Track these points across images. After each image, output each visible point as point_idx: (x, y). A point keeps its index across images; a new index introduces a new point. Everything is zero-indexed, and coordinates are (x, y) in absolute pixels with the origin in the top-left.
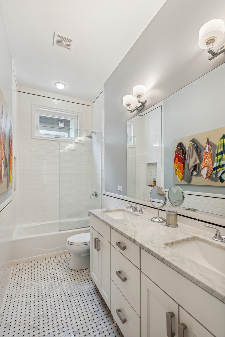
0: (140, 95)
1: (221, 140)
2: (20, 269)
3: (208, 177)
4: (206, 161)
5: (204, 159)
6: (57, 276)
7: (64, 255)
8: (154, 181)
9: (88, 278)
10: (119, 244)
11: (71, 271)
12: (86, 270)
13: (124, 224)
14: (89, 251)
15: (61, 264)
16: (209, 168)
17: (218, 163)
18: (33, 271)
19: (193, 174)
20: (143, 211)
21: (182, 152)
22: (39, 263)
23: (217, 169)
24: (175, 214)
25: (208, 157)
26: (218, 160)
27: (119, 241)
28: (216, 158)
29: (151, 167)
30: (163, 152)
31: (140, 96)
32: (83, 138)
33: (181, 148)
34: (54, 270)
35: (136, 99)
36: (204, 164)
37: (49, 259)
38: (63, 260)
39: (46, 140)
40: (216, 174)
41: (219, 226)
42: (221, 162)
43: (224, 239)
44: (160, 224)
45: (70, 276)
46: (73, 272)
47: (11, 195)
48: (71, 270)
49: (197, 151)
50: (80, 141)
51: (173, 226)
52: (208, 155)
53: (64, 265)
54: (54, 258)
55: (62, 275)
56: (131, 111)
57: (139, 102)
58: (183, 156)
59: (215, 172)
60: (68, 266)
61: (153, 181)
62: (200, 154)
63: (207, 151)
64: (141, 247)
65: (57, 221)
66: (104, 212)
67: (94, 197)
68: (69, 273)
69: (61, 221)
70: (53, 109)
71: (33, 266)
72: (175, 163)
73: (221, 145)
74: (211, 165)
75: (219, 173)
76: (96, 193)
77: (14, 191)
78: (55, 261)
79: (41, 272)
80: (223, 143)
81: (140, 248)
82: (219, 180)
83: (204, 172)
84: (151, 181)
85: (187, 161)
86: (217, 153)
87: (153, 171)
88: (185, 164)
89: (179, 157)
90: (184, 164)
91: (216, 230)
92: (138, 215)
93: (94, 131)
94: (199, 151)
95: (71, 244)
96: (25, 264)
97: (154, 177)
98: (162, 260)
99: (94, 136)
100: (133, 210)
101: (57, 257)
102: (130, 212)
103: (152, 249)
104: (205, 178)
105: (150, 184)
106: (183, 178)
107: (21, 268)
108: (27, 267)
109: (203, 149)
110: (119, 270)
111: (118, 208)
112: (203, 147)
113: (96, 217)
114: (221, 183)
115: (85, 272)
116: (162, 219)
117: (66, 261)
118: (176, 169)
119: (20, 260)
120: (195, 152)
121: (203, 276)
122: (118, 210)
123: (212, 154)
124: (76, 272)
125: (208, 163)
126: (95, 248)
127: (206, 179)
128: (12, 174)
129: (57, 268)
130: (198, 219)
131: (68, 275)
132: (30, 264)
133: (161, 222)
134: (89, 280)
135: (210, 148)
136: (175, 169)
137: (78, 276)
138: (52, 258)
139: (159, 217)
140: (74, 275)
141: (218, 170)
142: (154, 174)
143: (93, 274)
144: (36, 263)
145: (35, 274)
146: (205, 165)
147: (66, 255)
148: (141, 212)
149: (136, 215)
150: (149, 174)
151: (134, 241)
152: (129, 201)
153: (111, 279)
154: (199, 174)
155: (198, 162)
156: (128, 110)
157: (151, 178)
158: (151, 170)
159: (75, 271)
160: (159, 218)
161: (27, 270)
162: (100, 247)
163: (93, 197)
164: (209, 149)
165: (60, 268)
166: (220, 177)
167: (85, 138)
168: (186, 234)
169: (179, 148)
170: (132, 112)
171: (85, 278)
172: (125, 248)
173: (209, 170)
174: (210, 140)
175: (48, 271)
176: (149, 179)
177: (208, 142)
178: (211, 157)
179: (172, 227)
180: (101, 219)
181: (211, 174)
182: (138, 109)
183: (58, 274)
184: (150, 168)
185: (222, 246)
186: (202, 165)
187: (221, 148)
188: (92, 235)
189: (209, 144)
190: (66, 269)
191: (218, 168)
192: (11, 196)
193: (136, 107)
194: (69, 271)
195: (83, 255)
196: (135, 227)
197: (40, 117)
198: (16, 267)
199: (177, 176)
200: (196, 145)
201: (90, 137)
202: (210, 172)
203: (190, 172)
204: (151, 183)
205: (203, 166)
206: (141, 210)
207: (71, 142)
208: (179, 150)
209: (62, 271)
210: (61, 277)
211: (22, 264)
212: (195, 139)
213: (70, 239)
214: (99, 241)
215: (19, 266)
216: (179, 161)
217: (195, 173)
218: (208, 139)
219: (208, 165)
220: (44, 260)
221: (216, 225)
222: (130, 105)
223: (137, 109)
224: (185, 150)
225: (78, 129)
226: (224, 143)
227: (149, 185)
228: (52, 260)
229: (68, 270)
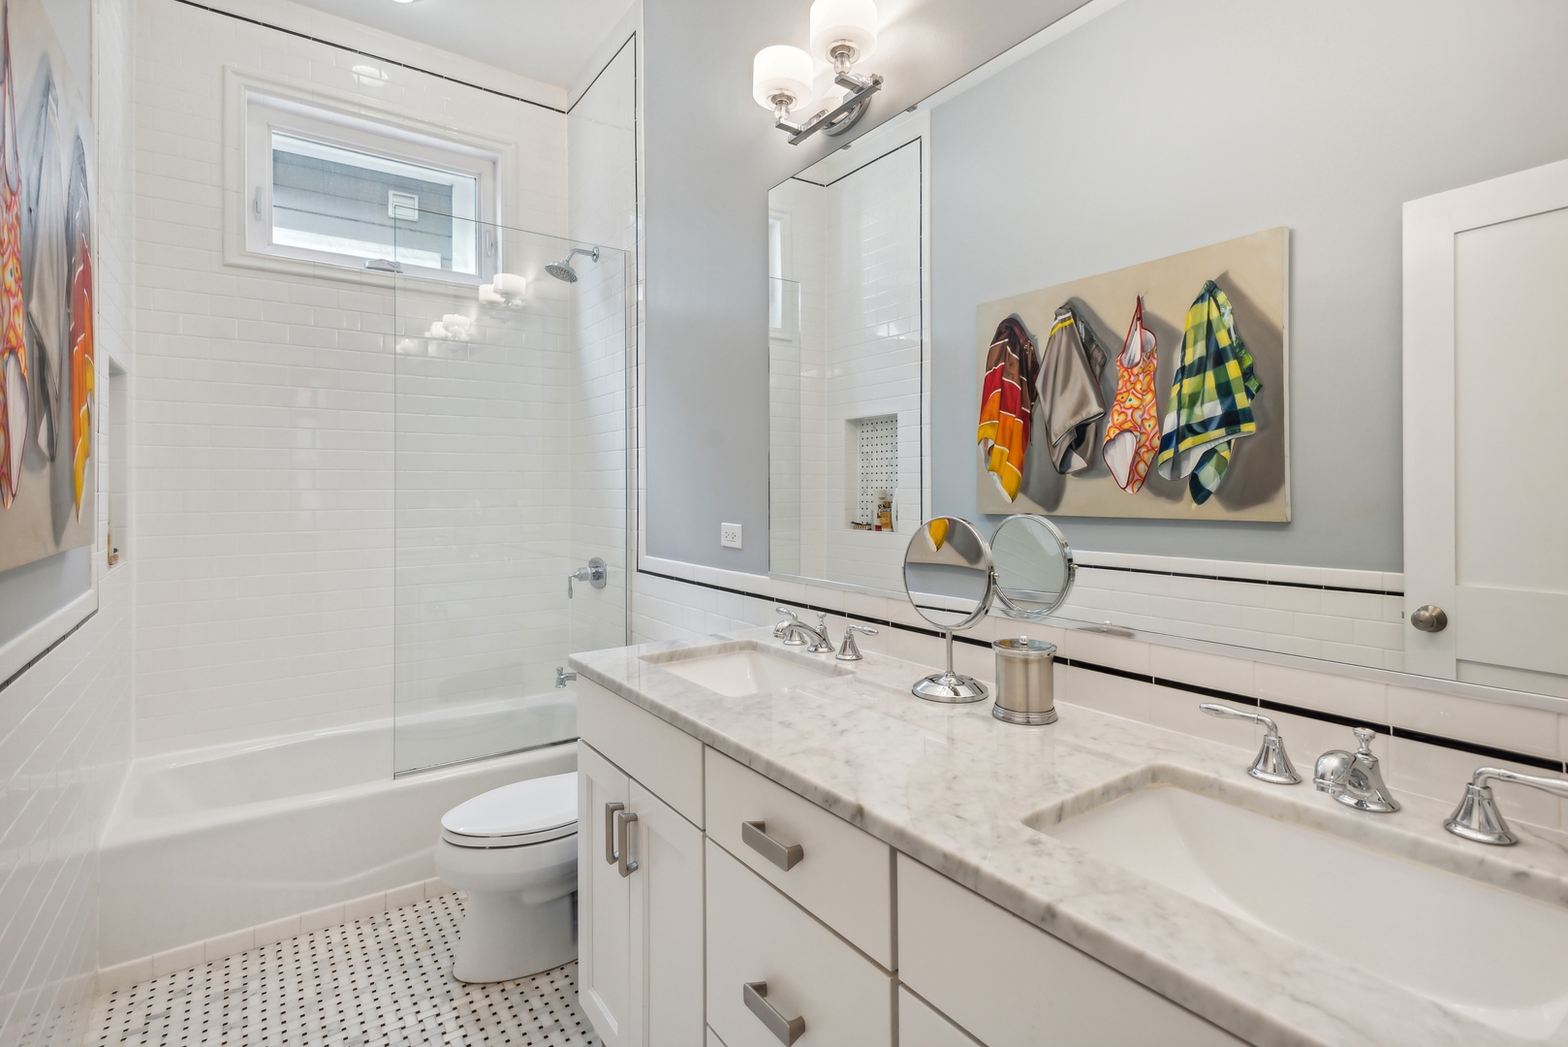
0: (847, 43)
1: (1199, 304)
2: (154, 1011)
3: (1136, 477)
4: (1128, 404)
5: (1119, 397)
6: (385, 1030)
7: (422, 906)
8: (881, 502)
9: (567, 1022)
10: (757, 832)
11: (468, 989)
12: (549, 979)
13: (782, 723)
14: (569, 873)
15: (409, 960)
16: (1144, 438)
17: (1184, 412)
18: (235, 1016)
19: (1069, 466)
20: (862, 651)
21: (1020, 362)
22: (271, 964)
23: (1178, 442)
24: (1045, 653)
25: (1138, 387)
26: (1186, 400)
27: (758, 819)
28: (1177, 387)
29: (870, 435)
30: (927, 362)
31: (849, 48)
32: (523, 282)
33: (1014, 343)
34: (366, 999)
35: (828, 67)
36: (1122, 417)
37: (336, 938)
38: (417, 934)
39: (314, 277)
40: (1176, 463)
41: (1266, 704)
42: (1197, 410)
43: (1328, 776)
44: (961, 709)
45: (460, 1022)
46: (477, 994)
47: (89, 585)
48: (466, 985)
49: (1088, 359)
50: (508, 295)
51: (1034, 717)
52: (1141, 377)
53: (427, 961)
54: (367, 929)
55: (410, 1020)
56: (797, 133)
57: (842, 81)
58: (1021, 382)
59: (1169, 454)
60: (445, 962)
61: (878, 502)
62: (1102, 371)
63: (1137, 359)
64: (900, 848)
65: (385, 723)
66: (655, 660)
67: (587, 585)
68: (455, 1004)
69: (406, 720)
70: (355, 110)
71: (232, 986)
72: (986, 416)
73: (1196, 328)
74: (1152, 422)
75: (1188, 457)
76: (595, 563)
77: (112, 560)
78: (370, 943)
79: (284, 1018)
80: (1206, 319)
81: (894, 852)
82: (1188, 493)
83: (1120, 456)
84: (869, 505)
85: (1043, 405)
86: (1178, 365)
87: (875, 456)
88: (1031, 420)
89: (1002, 384)
90: (1028, 419)
91: (1263, 730)
92: (837, 672)
93: (587, 239)
94: (1097, 355)
95: (465, 843)
96: (181, 981)
97: (884, 484)
98: (1043, 920)
99: (583, 266)
100: (804, 642)
101: (379, 919)
102: (790, 657)
103: (973, 857)
104: (1123, 482)
105: (865, 520)
106: (1023, 487)
107: (159, 1007)
108: (198, 996)
109: (1115, 348)
110: (758, 979)
111: (722, 638)
112: (1117, 337)
113: (616, 689)
114: (1194, 505)
115: (547, 988)
116: (970, 687)
117: (434, 935)
118: (991, 443)
119: (150, 957)
120: (1078, 365)
121: (1308, 1003)
122: (728, 649)
123: (1155, 370)
124: (496, 996)
125: (1140, 413)
126: (612, 859)
127: (1129, 490)
128: (88, 454)
129: (382, 985)
130: (1154, 674)
131: (448, 1017)
132: (217, 977)
133: (965, 701)
134: (569, 1032)
135: (1150, 342)
136: (986, 443)
137: (504, 1015)
138: (350, 928)
139: (954, 676)
140: (484, 1014)
141: (1183, 446)
142: (884, 469)
143: (594, 1001)
144: (254, 969)
145: (245, 1031)
146: (1125, 422)
147: (435, 901)
148: (849, 651)
149: (823, 668)
150: (860, 470)
151: (854, 817)
152: (778, 601)
153: (706, 1024)
154: (1096, 466)
155: (1094, 408)
156: (781, 126)
157: (870, 491)
158: (865, 449)
159: (490, 990)
160: (954, 680)
161: (197, 1013)
162: (636, 853)
163: (584, 588)
164: (1143, 350)
165: (398, 979)
166: (1194, 478)
167: (537, 280)
168: (1108, 757)
169: (1003, 347)
170: (798, 135)
171: (546, 1020)
172: (795, 856)
173: (1144, 445)
174: (1149, 307)
175: (330, 1005)
176: (859, 495)
177: (1140, 316)
178: (1152, 387)
179: (1028, 723)
180: (645, 700)
181: (1152, 467)
182: (833, 124)
183: (390, 1019)
184: (865, 442)
185: (1307, 810)
186: (1110, 424)
187: (1195, 342)
188: (589, 787)
189: (1142, 327)
190: (435, 982)
191: (1184, 438)
192: (90, 592)
193: (818, 115)
194: (456, 990)
195: (532, 898)
196: (842, 732)
197: (275, 159)
198: (122, 1001)
199: (995, 477)
200: (1086, 329)
201: (566, 274)
202: (1148, 457)
203: (1057, 456)
204: (868, 512)
205: (1114, 426)
206: (849, 644)
207: (457, 297)
208: (1002, 355)
209: (414, 999)
210: (405, 1033)
211: (163, 984)
212: (1078, 299)
213: (461, 818)
214: (635, 819)
215: (143, 993)
216: (1003, 406)
217: (1078, 462)
218: (1139, 300)
219: (1139, 421)
220: (303, 944)
221: (1252, 701)
222: (790, 99)
223: (827, 122)
224: (1034, 355)
225: (499, 222)
226: (1209, 322)
227: (857, 525)
228: (353, 940)
229: (447, 987)
